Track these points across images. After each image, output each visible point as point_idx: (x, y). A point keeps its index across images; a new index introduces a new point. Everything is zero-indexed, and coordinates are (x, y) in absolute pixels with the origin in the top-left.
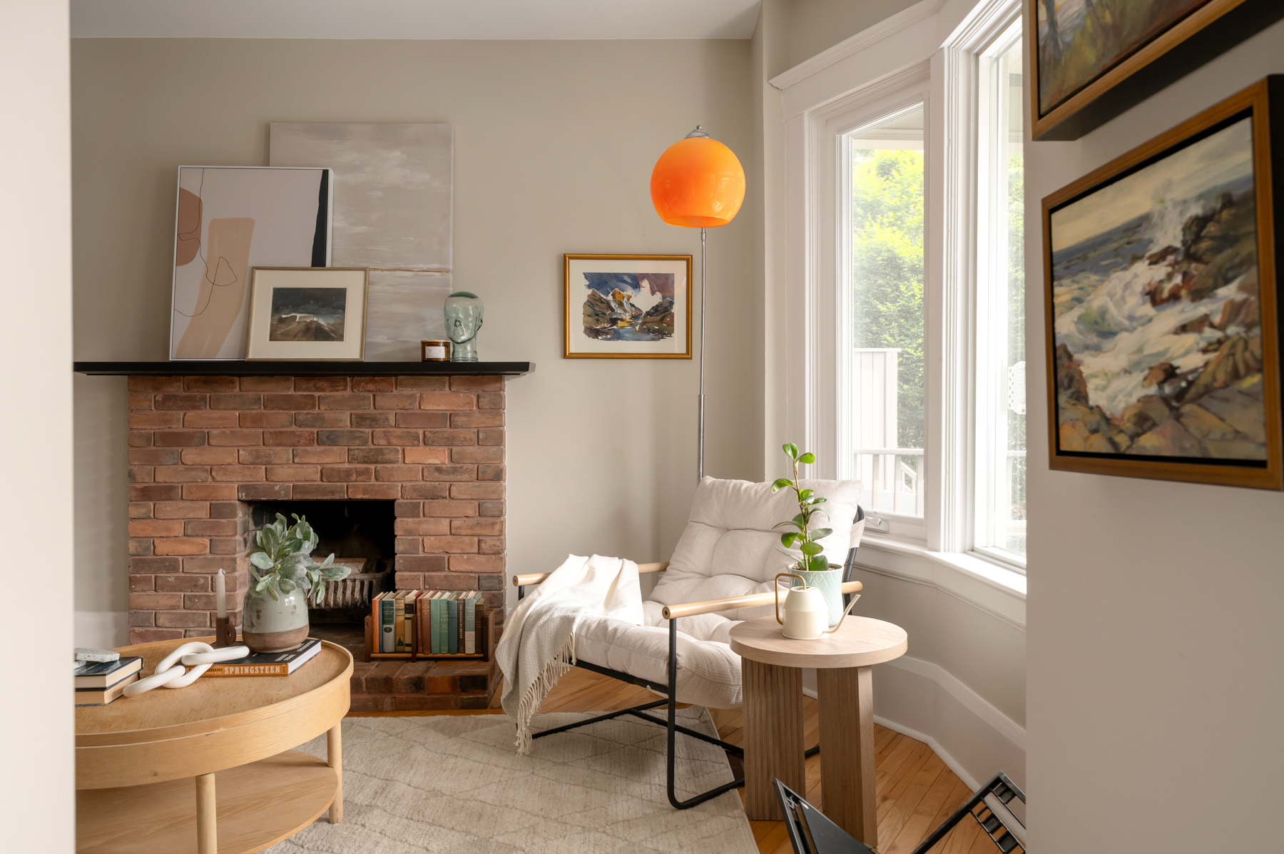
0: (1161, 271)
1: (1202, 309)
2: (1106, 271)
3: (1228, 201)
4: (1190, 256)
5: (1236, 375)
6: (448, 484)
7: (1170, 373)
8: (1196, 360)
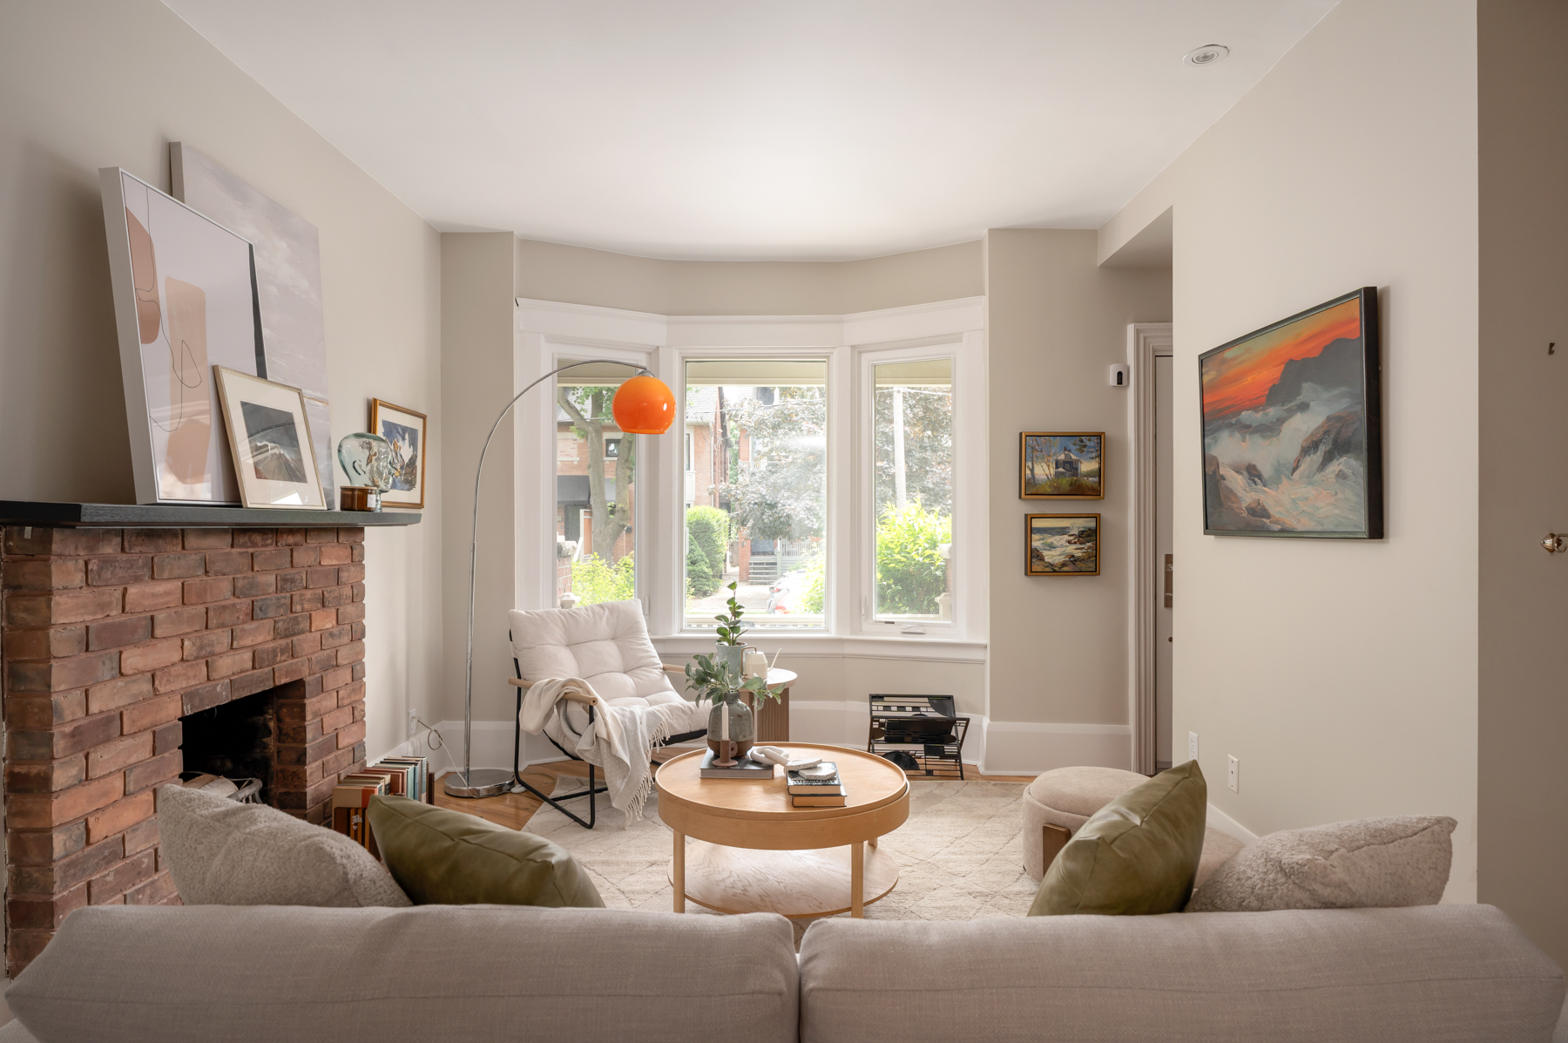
0: (1071, 538)
1: (1082, 546)
2: (1054, 535)
3: (1090, 529)
4: (1079, 536)
5: (1090, 557)
6: (334, 650)
7: (1073, 556)
8: (1080, 555)
